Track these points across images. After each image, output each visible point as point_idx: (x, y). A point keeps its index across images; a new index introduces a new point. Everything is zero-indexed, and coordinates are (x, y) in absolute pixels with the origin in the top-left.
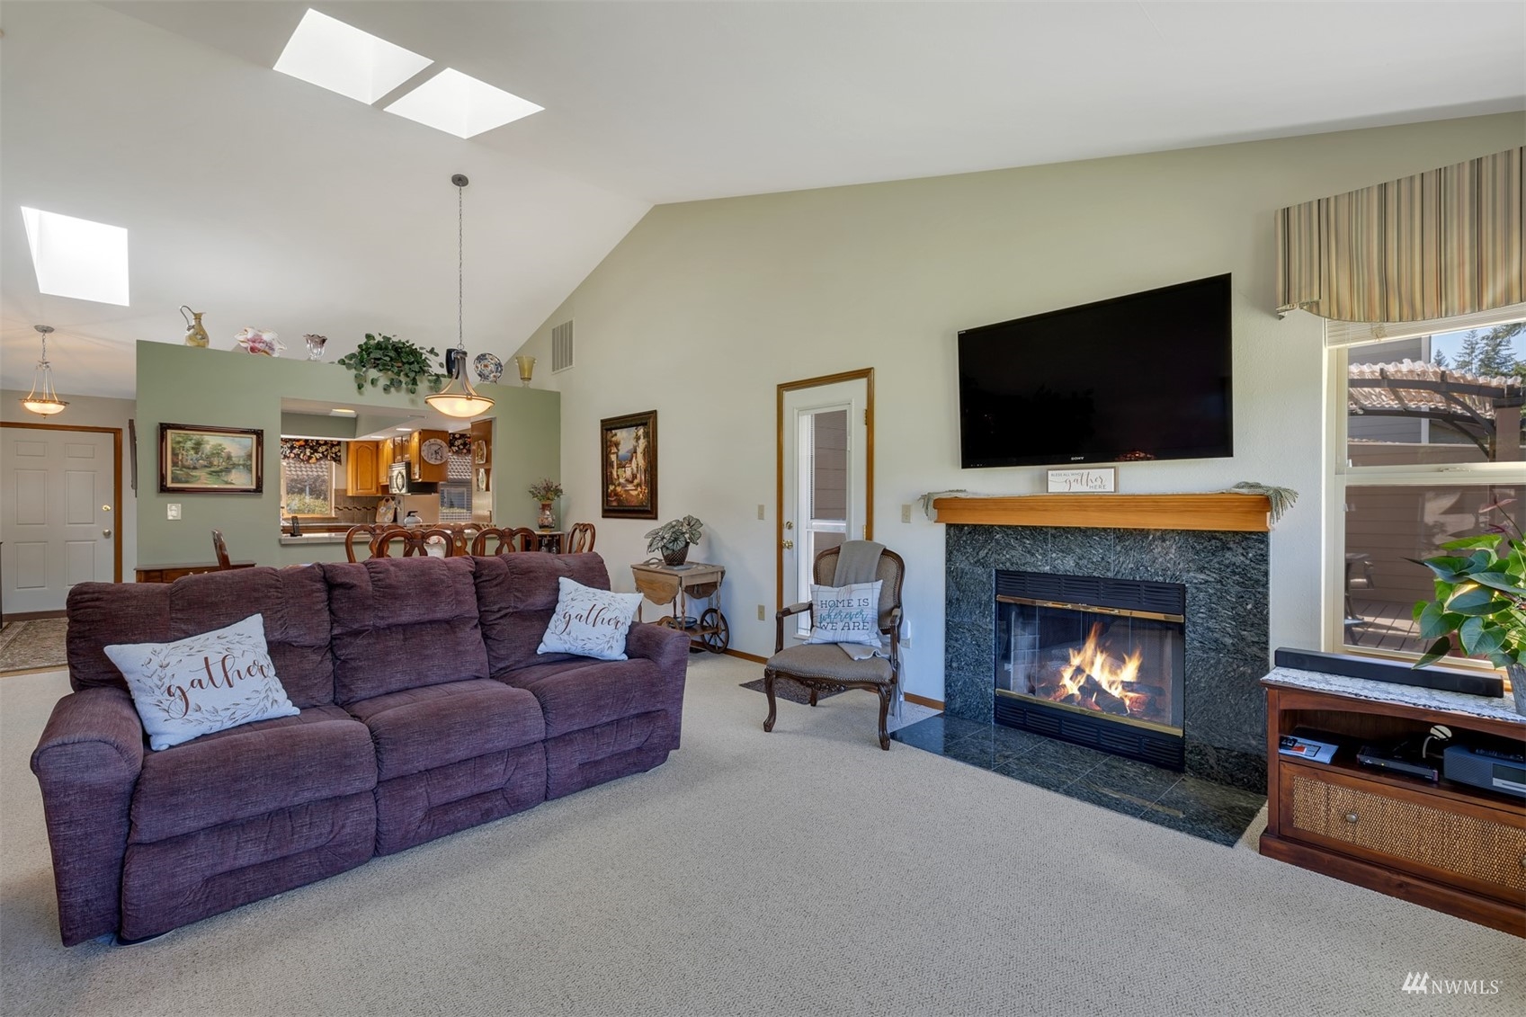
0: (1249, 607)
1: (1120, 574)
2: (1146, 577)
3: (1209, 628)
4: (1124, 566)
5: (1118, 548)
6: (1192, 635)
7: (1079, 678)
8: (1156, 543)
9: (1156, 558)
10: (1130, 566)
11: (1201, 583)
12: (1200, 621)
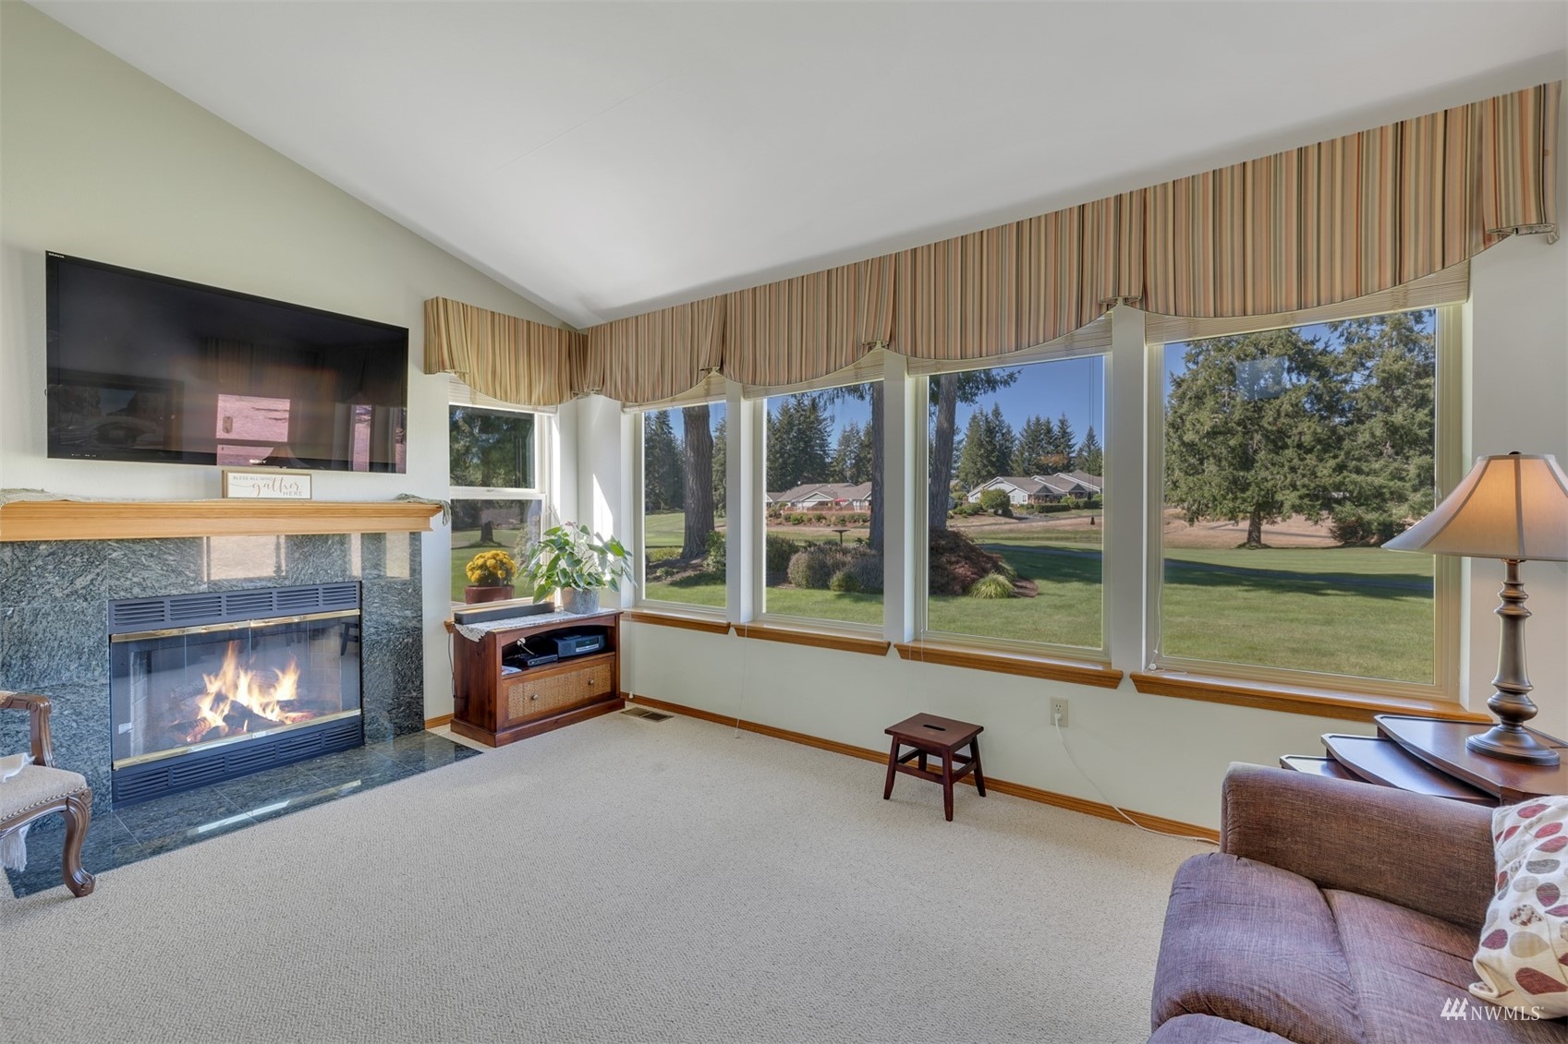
0: (410, 591)
1: (300, 580)
2: (327, 579)
3: (381, 614)
4: (303, 572)
5: (297, 555)
6: (369, 624)
7: (222, 706)
8: (335, 547)
9: (336, 561)
10: (309, 571)
11: (375, 578)
12: (374, 610)
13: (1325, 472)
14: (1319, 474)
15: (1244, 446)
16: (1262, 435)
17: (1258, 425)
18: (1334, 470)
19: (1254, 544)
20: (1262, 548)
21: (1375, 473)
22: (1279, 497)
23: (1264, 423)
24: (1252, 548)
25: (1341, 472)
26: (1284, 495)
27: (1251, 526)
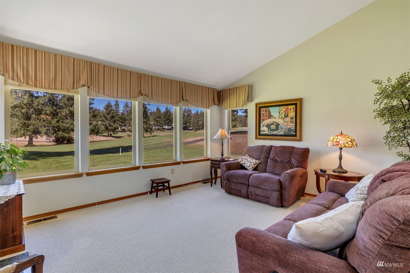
13: (54, 122)
14: (52, 123)
15: (27, 113)
16: (33, 109)
17: (32, 106)
18: (57, 122)
19: (31, 145)
20: (34, 146)
21: (67, 123)
22: (40, 130)
23: (34, 105)
24: (30, 146)
25: (58, 123)
26: (42, 129)
27: (29, 139)
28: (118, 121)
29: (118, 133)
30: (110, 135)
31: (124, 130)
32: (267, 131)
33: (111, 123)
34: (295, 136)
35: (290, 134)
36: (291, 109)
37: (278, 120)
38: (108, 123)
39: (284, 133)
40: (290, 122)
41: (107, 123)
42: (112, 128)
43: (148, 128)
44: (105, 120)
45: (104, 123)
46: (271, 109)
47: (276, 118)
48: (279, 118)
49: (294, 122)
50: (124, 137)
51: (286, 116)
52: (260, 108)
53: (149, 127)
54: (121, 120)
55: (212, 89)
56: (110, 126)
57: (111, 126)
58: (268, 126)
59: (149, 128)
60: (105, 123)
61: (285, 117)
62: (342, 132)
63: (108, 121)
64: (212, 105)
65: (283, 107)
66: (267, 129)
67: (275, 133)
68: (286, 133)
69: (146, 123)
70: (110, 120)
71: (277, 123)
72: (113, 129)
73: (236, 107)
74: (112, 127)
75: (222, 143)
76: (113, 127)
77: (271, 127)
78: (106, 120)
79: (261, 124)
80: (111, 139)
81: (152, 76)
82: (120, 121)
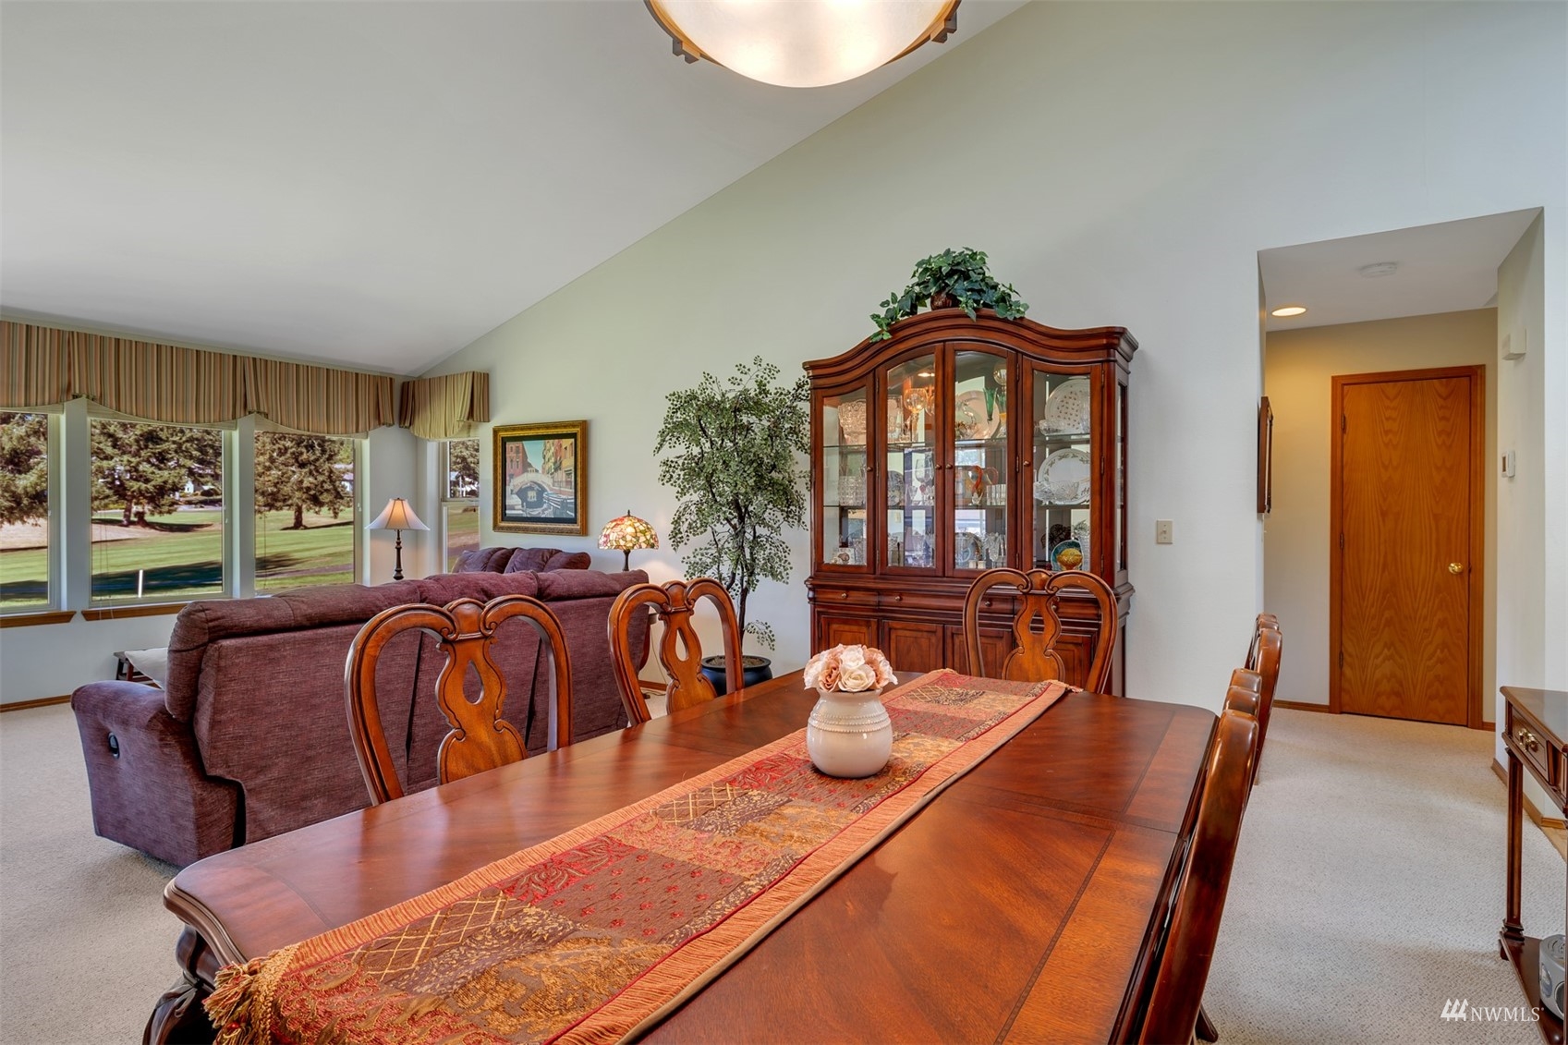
28: (185, 457)
29: (175, 510)
30: (133, 518)
31: (212, 495)
32: (520, 507)
33: (139, 463)
34: (573, 521)
35: (565, 516)
36: (566, 448)
37: (543, 476)
38: (125, 462)
39: (554, 513)
40: (564, 484)
41: (120, 465)
42: (149, 486)
43: (322, 487)
44: (109, 450)
45: (105, 464)
46: (527, 445)
47: (537, 471)
48: (543, 473)
49: (573, 484)
50: (207, 526)
51: (558, 468)
52: (504, 440)
53: (326, 486)
54: (196, 450)
55: (371, 379)
56: (136, 480)
57: (141, 476)
58: (522, 493)
59: (327, 491)
60: (112, 463)
61: (556, 470)
62: (629, 512)
63: (124, 453)
64: (372, 427)
65: (551, 441)
66: (520, 501)
67: (535, 512)
68: (558, 512)
69: (312, 467)
70: (138, 451)
71: (539, 485)
72: (151, 489)
73: (446, 435)
74: (147, 481)
75: (399, 543)
76: (153, 483)
77: (527, 497)
78: (116, 451)
79: (507, 487)
80: (138, 536)
81: (118, 341)
82: (191, 457)
